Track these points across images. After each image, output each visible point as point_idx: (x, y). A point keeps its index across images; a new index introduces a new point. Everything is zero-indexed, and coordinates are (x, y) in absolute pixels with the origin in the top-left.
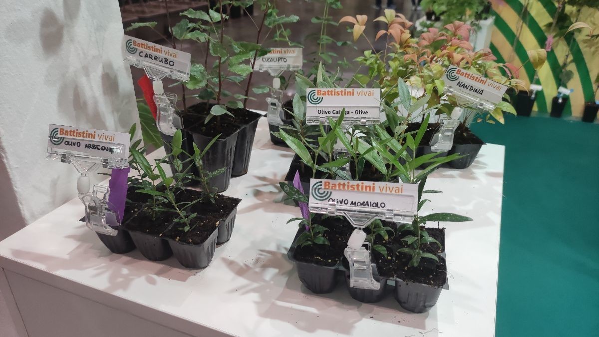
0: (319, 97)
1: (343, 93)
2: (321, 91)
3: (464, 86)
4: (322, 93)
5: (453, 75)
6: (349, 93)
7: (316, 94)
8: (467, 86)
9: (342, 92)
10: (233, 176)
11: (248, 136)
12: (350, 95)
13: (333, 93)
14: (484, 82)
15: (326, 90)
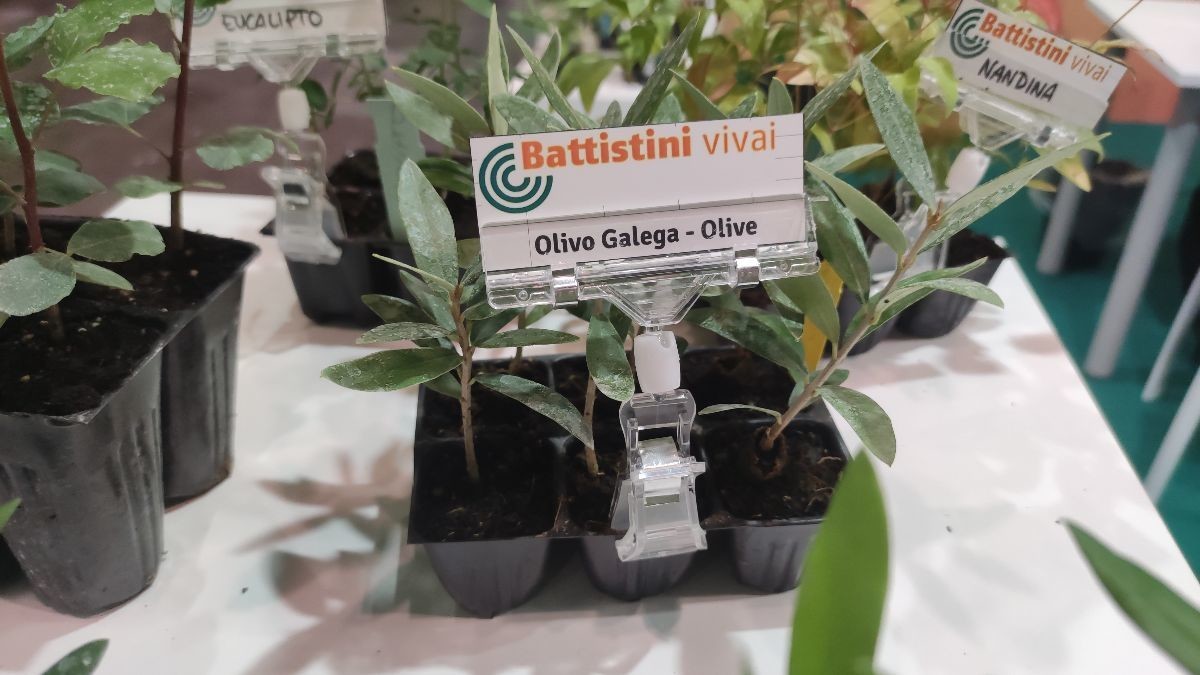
0: (533, 174)
1: (643, 149)
2: (538, 146)
3: (1003, 75)
4: (545, 154)
5: (971, 34)
6: (669, 146)
7: (518, 161)
8: (1009, 73)
9: (636, 141)
10: (172, 501)
11: (212, 344)
12: (675, 153)
13: (597, 153)
14: (1059, 56)
15: (563, 139)
